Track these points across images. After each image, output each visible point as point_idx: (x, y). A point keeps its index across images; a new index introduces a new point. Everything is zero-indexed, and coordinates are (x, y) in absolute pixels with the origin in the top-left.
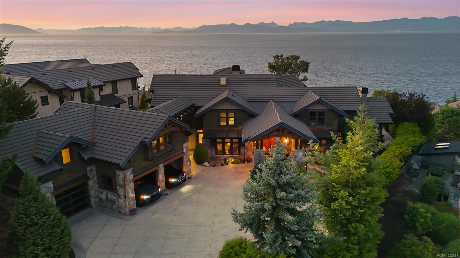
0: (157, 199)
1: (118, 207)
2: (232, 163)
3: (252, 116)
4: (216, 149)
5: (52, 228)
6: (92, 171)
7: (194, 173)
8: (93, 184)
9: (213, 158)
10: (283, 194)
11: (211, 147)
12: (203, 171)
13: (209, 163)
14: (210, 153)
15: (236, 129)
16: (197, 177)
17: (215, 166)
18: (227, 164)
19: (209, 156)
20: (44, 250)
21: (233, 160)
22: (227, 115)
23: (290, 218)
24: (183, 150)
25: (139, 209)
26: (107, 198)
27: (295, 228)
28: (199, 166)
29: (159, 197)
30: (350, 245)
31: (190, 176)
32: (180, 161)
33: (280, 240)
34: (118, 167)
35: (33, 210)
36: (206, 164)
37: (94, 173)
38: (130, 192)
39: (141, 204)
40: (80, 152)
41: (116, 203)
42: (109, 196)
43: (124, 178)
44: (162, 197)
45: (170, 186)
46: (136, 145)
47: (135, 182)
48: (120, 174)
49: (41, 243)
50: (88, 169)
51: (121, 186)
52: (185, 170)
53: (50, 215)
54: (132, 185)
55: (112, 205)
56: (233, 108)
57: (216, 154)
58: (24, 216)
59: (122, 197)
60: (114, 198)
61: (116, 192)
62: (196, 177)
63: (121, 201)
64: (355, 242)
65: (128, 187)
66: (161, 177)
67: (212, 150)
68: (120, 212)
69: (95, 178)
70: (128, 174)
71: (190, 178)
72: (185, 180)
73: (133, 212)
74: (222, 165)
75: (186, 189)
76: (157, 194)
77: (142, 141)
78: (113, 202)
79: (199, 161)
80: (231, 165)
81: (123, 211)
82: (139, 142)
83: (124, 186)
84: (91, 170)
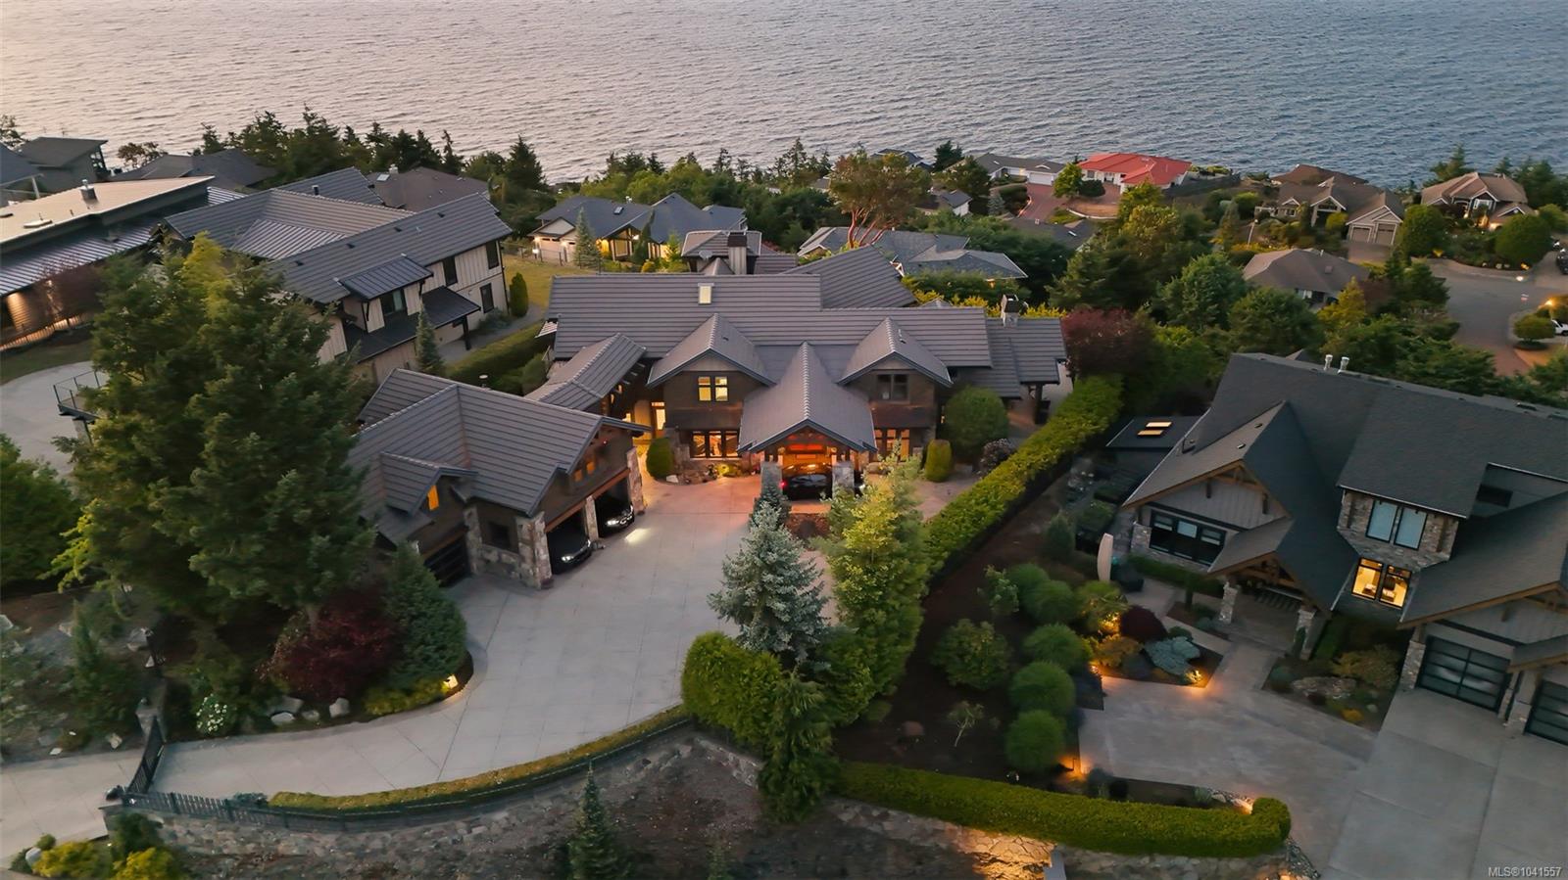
0: (586, 559)
1: (521, 576)
2: (725, 475)
3: (762, 385)
4: (692, 444)
5: (445, 619)
6: (471, 517)
7: (648, 500)
8: (474, 538)
9: (687, 466)
10: (769, 577)
11: (682, 442)
12: (667, 495)
13: (678, 475)
14: (683, 454)
15: (730, 408)
16: (657, 510)
17: (690, 482)
18: (715, 478)
19: (679, 461)
20: (437, 651)
21: (727, 470)
22: (713, 381)
23: (781, 606)
24: (626, 463)
25: (558, 579)
26: (500, 560)
27: (785, 618)
28: (659, 484)
29: (590, 555)
30: (865, 638)
31: (641, 508)
32: (623, 485)
33: (766, 634)
34: (523, 514)
35: (418, 596)
36: (673, 478)
37: (475, 518)
38: (542, 552)
39: (559, 568)
40: (453, 487)
41: (517, 568)
42: (504, 556)
43: (532, 530)
44: (594, 553)
45: (605, 532)
46: (549, 476)
47: (549, 535)
48: (525, 524)
49: (432, 641)
50: (466, 513)
51: (525, 542)
52: (633, 499)
53: (441, 601)
54: (544, 540)
55: (509, 573)
56: (724, 368)
57: (692, 457)
58: (405, 604)
59: (529, 561)
60: (513, 560)
61: (517, 550)
62: (654, 511)
63: (526, 566)
64: (873, 633)
65: (537, 544)
66: (591, 519)
67: (682, 450)
68: (525, 585)
69: (477, 528)
70: (537, 522)
71: (641, 513)
72: (632, 520)
73: (547, 585)
74: (705, 481)
75: (635, 536)
76: (586, 551)
77: (558, 468)
78: (511, 568)
79: (659, 470)
80: (722, 480)
81: (530, 583)
82: (552, 470)
83: (531, 543)
84: (470, 514)
